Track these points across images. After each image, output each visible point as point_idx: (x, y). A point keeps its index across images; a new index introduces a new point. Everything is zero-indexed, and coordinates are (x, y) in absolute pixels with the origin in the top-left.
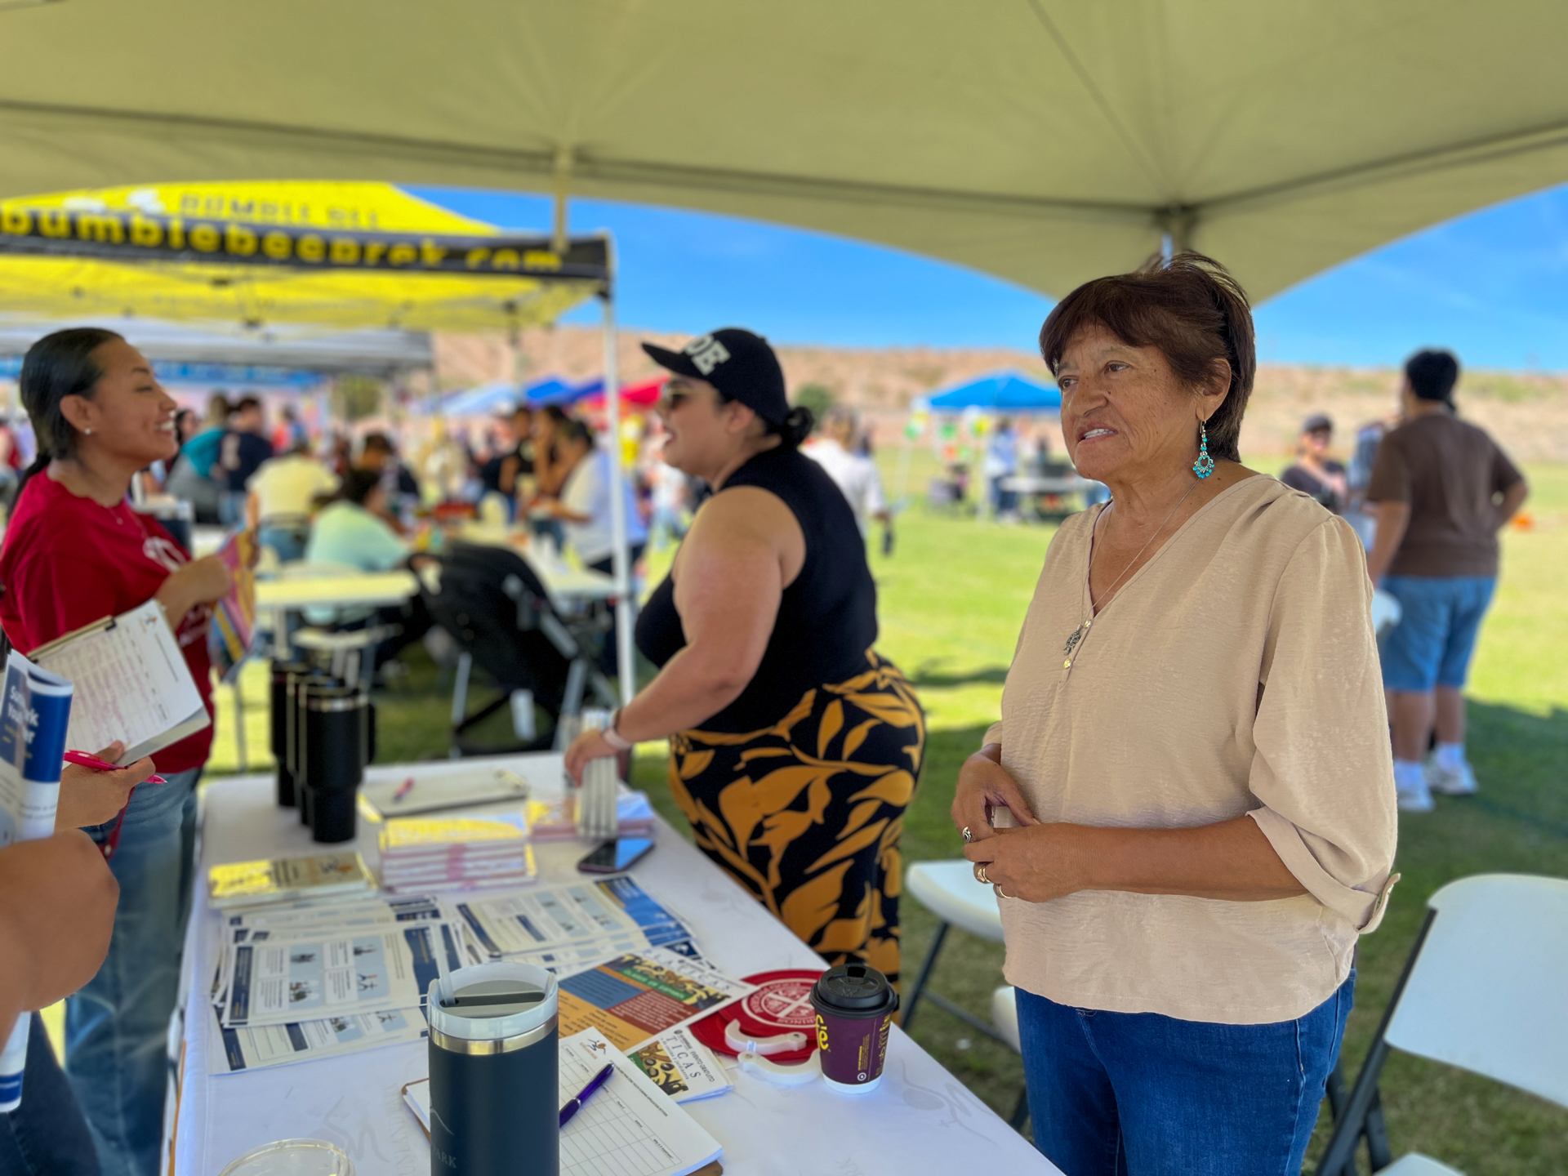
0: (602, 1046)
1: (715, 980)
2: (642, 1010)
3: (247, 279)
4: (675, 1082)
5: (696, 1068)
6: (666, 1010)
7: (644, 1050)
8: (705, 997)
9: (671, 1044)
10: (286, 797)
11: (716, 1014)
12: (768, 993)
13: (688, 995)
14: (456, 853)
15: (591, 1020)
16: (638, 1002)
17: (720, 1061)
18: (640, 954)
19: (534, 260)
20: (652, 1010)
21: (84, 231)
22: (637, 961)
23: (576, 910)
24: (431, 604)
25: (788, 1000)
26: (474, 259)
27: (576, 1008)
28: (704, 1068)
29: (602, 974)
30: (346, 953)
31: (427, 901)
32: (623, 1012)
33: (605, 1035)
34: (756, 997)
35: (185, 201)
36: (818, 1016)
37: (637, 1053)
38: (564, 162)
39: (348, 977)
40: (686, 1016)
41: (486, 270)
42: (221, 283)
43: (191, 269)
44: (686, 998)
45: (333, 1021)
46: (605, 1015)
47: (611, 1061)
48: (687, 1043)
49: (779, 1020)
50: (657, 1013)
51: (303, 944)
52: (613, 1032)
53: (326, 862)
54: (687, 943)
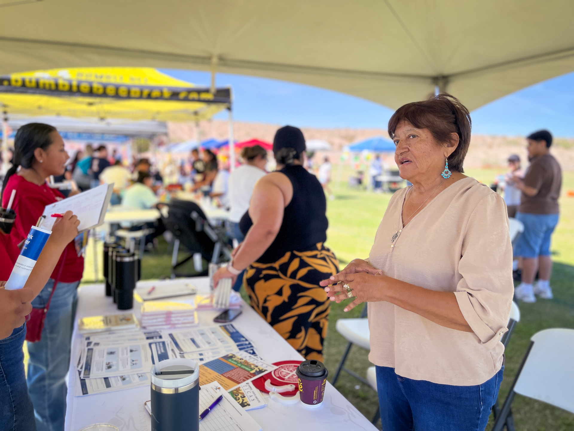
0: (219, 388)
1: (262, 364)
2: (235, 375)
3: (101, 103)
4: (246, 402)
5: (254, 397)
6: (243, 375)
7: (234, 390)
8: (258, 370)
9: (245, 388)
10: (108, 292)
11: (262, 377)
12: (281, 369)
13: (252, 369)
14: (168, 315)
15: (215, 378)
16: (233, 372)
17: (262, 395)
18: (235, 354)
19: (204, 96)
20: (238, 375)
21: (41, 85)
22: (234, 356)
23: (212, 336)
24: (165, 222)
25: (289, 372)
26: (182, 95)
27: (210, 374)
28: (256, 397)
29: (221, 361)
30: (127, 351)
31: (158, 332)
32: (228, 375)
33: (221, 384)
34: (277, 371)
35: (79, 74)
36: (299, 379)
37: (232, 391)
38: (215, 60)
39: (127, 360)
40: (251, 377)
41: (186, 99)
42: (90, 104)
43: (81, 99)
44: (251, 371)
45: (121, 377)
46: (221, 376)
47: (222, 394)
48: (251, 388)
49: (285, 380)
50: (240, 376)
51: (112, 348)
52: (223, 383)
53: (121, 317)
54: (252, 350)
